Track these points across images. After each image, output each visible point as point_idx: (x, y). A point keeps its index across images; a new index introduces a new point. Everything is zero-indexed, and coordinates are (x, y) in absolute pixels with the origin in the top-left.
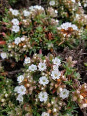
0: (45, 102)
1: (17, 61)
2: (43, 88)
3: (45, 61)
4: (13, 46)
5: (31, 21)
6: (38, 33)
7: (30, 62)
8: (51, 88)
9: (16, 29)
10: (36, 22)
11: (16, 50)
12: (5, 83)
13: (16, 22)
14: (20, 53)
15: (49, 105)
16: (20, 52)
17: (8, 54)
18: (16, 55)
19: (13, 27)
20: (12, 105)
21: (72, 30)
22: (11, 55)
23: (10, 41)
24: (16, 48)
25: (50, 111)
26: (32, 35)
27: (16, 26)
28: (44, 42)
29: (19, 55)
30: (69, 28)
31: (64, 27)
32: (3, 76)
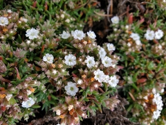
0: (63, 61)
1: (108, 37)
2: (80, 60)
3: (114, 66)
4: (127, 31)
5: (161, 54)
6: (146, 64)
7: (109, 50)
8: (81, 70)
9: (150, 35)
10: (160, 62)
11: (122, 35)
12: (79, 23)
13: (159, 35)
14: (118, 40)
15: (61, 66)
16: (120, 41)
17: (117, 26)
18: (116, 35)
19: (152, 32)
20: (57, 26)
21: (153, 110)
22: (115, 30)
23: (134, 28)
24: (126, 35)
25: (54, 66)
26: (142, 56)
27: (153, 34)
28: (133, 72)
29: (115, 39)
30: (156, 105)
31: (157, 98)
32: (88, 20)
